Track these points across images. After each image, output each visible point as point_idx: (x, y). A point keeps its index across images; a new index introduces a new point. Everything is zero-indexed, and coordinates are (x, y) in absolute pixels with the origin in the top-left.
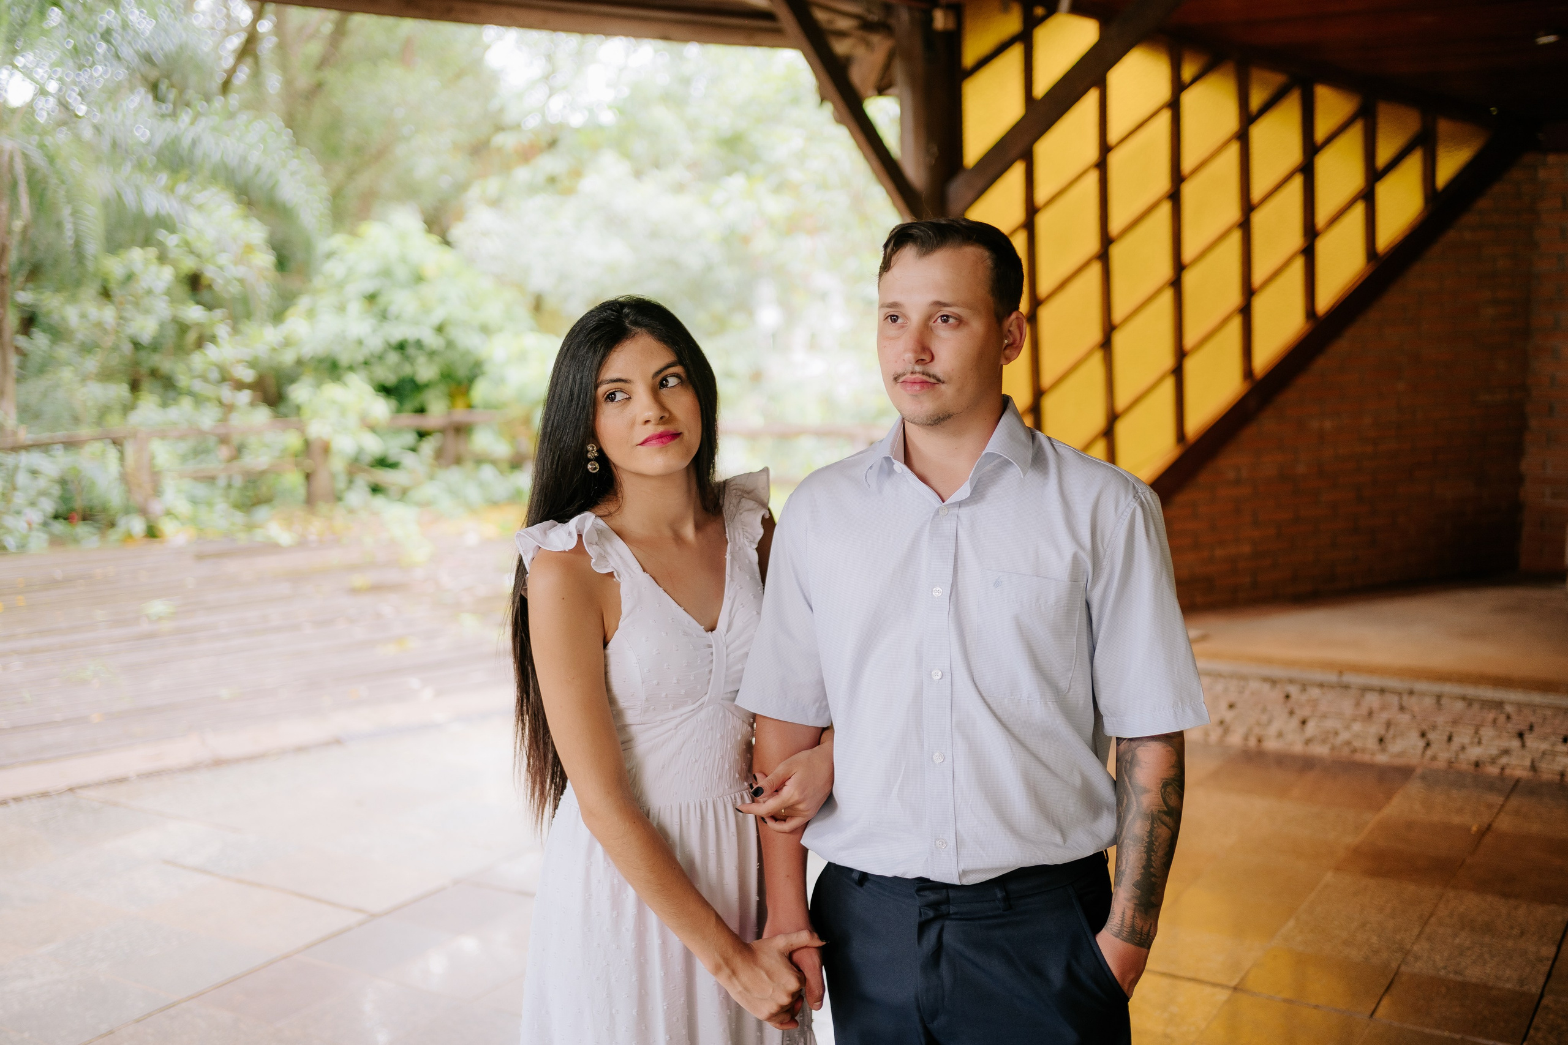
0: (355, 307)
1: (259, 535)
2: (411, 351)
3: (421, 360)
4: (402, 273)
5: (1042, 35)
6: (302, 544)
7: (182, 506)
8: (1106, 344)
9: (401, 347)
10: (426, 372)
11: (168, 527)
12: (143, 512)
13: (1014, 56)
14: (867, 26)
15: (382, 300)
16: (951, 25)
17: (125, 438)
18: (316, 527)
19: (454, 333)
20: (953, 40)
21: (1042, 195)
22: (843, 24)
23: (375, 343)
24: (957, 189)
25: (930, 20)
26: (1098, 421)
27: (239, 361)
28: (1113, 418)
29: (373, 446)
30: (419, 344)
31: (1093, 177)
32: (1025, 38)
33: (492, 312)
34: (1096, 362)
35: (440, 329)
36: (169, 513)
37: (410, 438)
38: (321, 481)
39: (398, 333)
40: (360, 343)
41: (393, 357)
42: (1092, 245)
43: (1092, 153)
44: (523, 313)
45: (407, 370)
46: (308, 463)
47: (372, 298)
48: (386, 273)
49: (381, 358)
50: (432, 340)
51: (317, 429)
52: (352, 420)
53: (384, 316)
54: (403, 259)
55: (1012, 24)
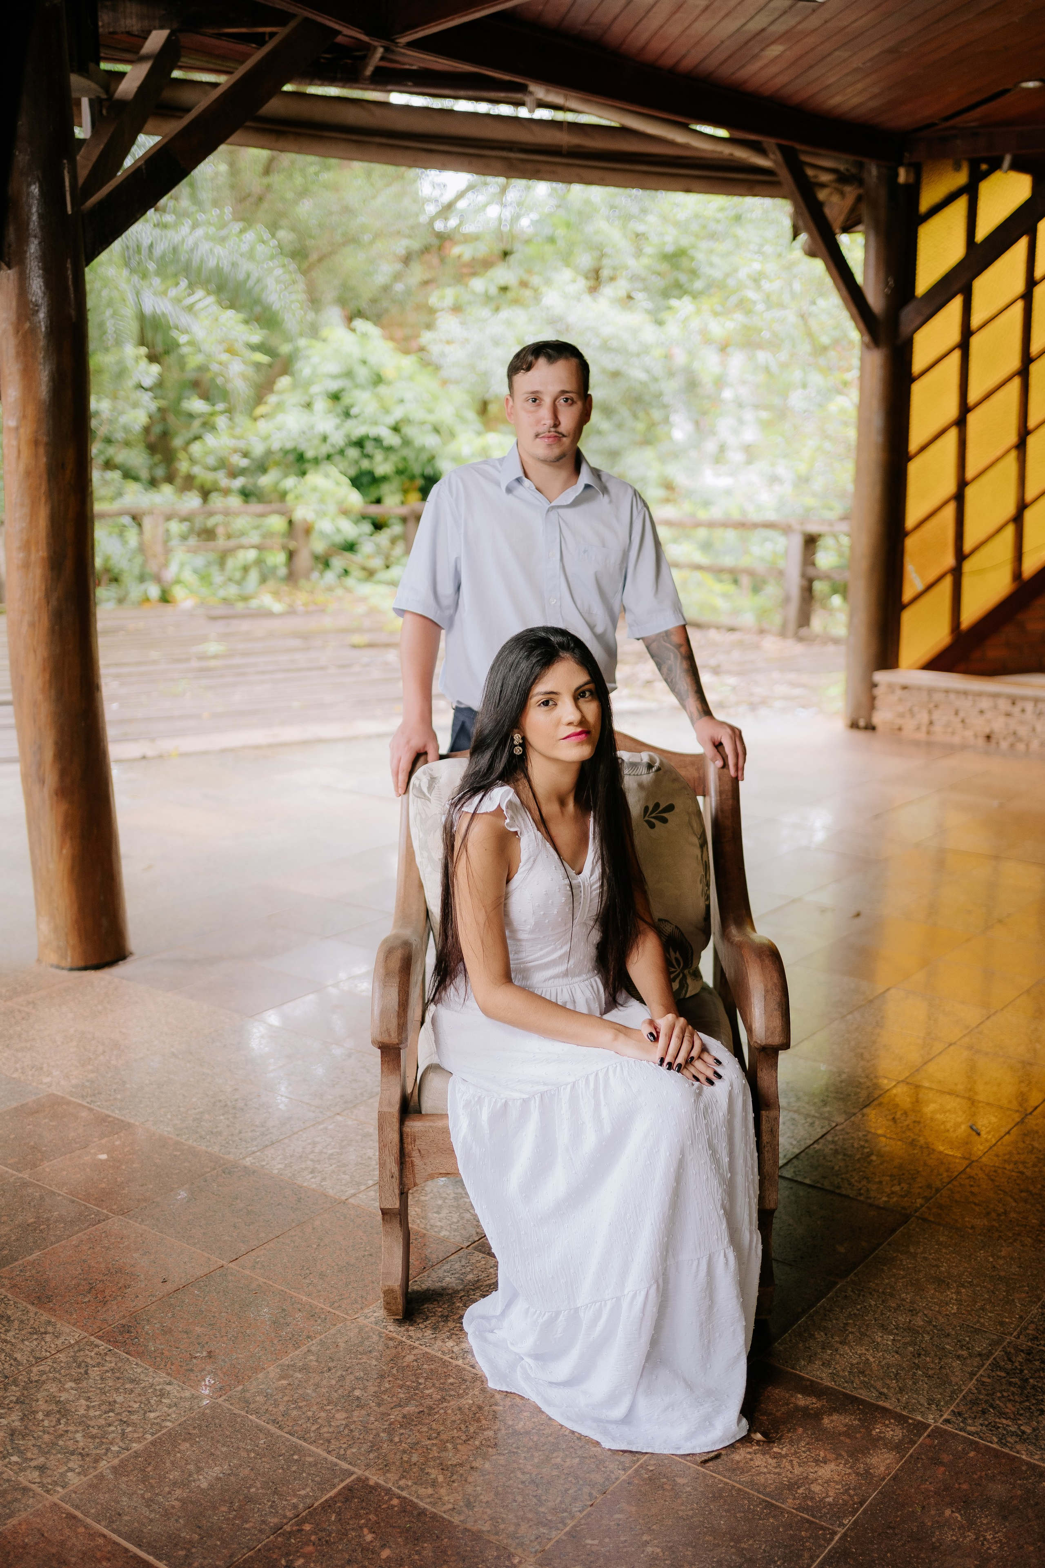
0: (321, 405)
1: (254, 603)
2: (369, 447)
3: (379, 456)
4: (362, 373)
5: (986, 188)
6: (291, 611)
7: (188, 576)
8: (1021, 446)
9: (359, 443)
10: (382, 467)
11: (178, 592)
12: (158, 579)
13: (960, 206)
14: (843, 179)
15: (346, 400)
16: (911, 180)
17: (144, 514)
18: (301, 598)
19: (409, 431)
20: (913, 191)
21: (976, 320)
22: (825, 178)
23: (338, 439)
24: (908, 314)
25: (897, 175)
26: (1010, 509)
27: (235, 451)
28: (1022, 506)
29: (349, 530)
30: (378, 440)
31: (1018, 308)
32: (971, 191)
33: (445, 413)
34: (1012, 459)
35: (396, 429)
36: (178, 581)
37: (367, 527)
38: (303, 560)
39: (358, 430)
40: (325, 439)
41: (353, 453)
42: (1015, 363)
43: (1019, 286)
44: (471, 415)
45: (365, 464)
46: (292, 545)
47: (336, 397)
48: (349, 374)
49: (342, 452)
50: (391, 439)
51: (302, 513)
52: (332, 508)
53: (347, 414)
54: (364, 362)
55: (961, 178)
